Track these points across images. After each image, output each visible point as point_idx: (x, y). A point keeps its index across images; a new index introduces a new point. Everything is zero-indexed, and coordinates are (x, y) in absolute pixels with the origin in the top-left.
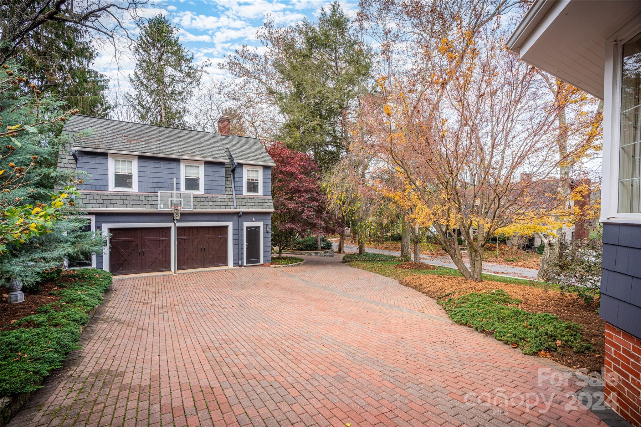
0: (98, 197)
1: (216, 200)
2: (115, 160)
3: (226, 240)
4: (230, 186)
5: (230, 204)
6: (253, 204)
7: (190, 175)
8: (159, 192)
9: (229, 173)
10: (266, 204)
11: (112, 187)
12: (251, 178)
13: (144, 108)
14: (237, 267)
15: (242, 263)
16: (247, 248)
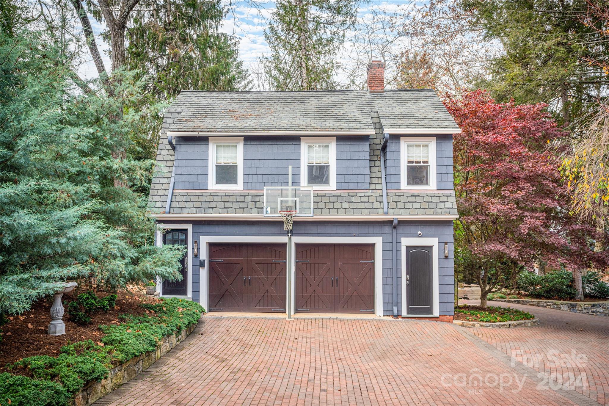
0: (195, 198)
1: (355, 199)
2: (217, 146)
3: (372, 268)
4: (378, 175)
5: (377, 205)
6: (417, 205)
7: (314, 161)
8: (265, 188)
9: (378, 152)
10: (442, 205)
11: (212, 185)
12: (414, 159)
13: (282, 73)
14: (390, 318)
15: (399, 311)
16: (407, 285)
